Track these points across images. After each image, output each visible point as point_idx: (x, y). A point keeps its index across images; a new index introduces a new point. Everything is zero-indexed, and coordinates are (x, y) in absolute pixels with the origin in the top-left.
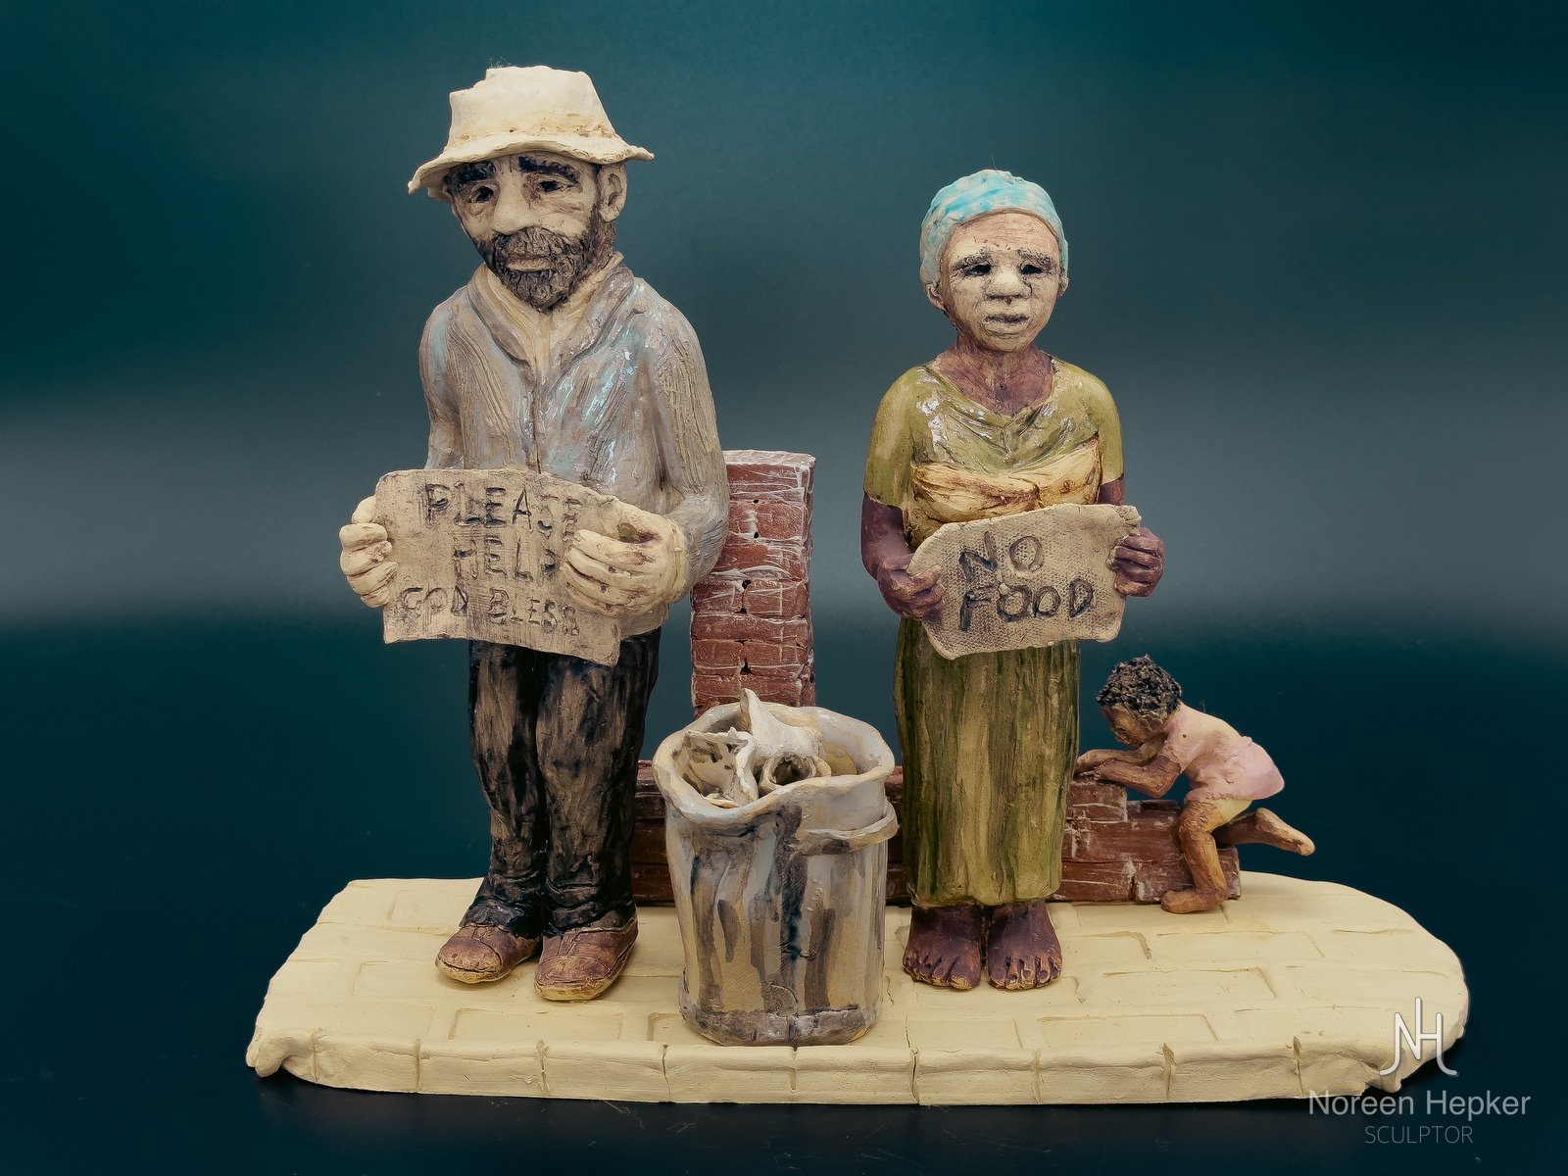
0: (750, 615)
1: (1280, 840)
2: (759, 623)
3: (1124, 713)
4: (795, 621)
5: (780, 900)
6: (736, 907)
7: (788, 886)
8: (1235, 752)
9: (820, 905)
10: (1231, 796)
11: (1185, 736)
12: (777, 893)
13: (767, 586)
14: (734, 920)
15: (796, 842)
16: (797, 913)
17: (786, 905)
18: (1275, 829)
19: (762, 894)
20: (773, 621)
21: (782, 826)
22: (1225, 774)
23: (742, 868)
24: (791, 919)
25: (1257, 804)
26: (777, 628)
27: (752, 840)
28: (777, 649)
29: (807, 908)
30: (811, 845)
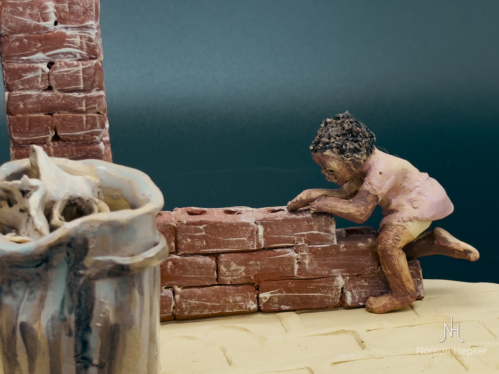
0: (56, 91)
1: (453, 250)
2: (64, 97)
3: (333, 157)
4: (94, 93)
5: (72, 318)
6: (35, 326)
7: (79, 306)
8: (418, 184)
9: (106, 321)
10: (417, 219)
11: (381, 173)
12: (70, 312)
13: (68, 66)
14: (34, 338)
15: (85, 268)
16: (88, 329)
17: (78, 322)
18: (450, 243)
19: (57, 315)
20: (76, 95)
21: (72, 255)
22: (411, 201)
23: (38, 293)
24: (83, 334)
25: (436, 224)
26: (79, 100)
27: (47, 269)
28: (81, 118)
29: (96, 324)
30: (97, 270)
